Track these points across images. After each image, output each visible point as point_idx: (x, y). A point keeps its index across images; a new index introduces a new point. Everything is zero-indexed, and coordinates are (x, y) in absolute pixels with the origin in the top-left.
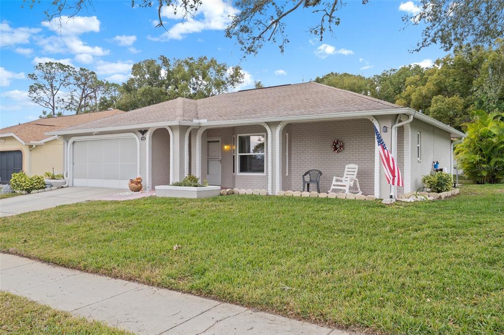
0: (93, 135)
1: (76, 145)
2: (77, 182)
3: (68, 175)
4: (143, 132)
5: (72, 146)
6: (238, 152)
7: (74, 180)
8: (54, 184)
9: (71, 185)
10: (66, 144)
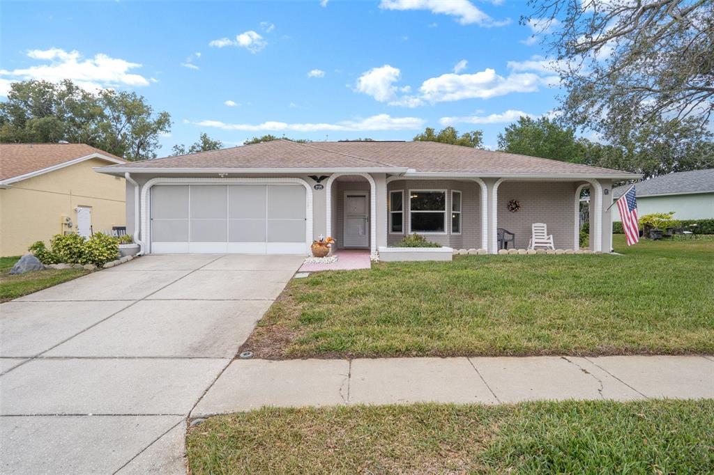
0: (220, 177)
1: (157, 191)
2: (158, 247)
3: (142, 237)
4: (318, 179)
5: (149, 193)
6: (410, 209)
7: (153, 244)
8: (125, 251)
9: (149, 252)
10: (137, 189)
